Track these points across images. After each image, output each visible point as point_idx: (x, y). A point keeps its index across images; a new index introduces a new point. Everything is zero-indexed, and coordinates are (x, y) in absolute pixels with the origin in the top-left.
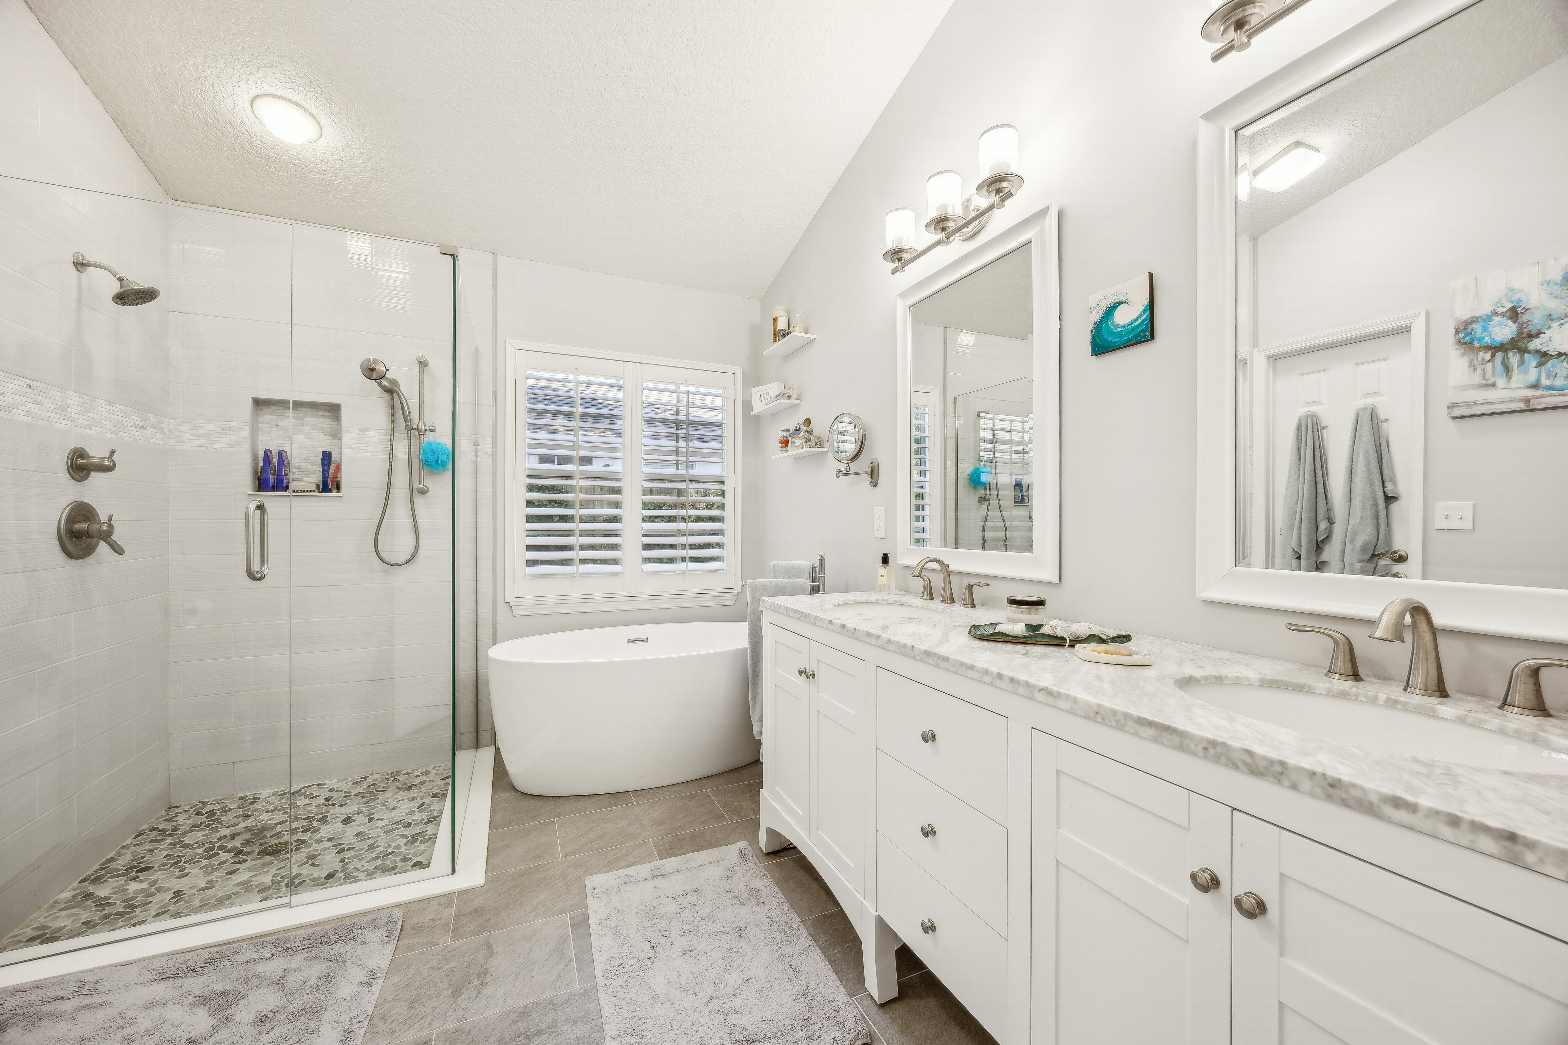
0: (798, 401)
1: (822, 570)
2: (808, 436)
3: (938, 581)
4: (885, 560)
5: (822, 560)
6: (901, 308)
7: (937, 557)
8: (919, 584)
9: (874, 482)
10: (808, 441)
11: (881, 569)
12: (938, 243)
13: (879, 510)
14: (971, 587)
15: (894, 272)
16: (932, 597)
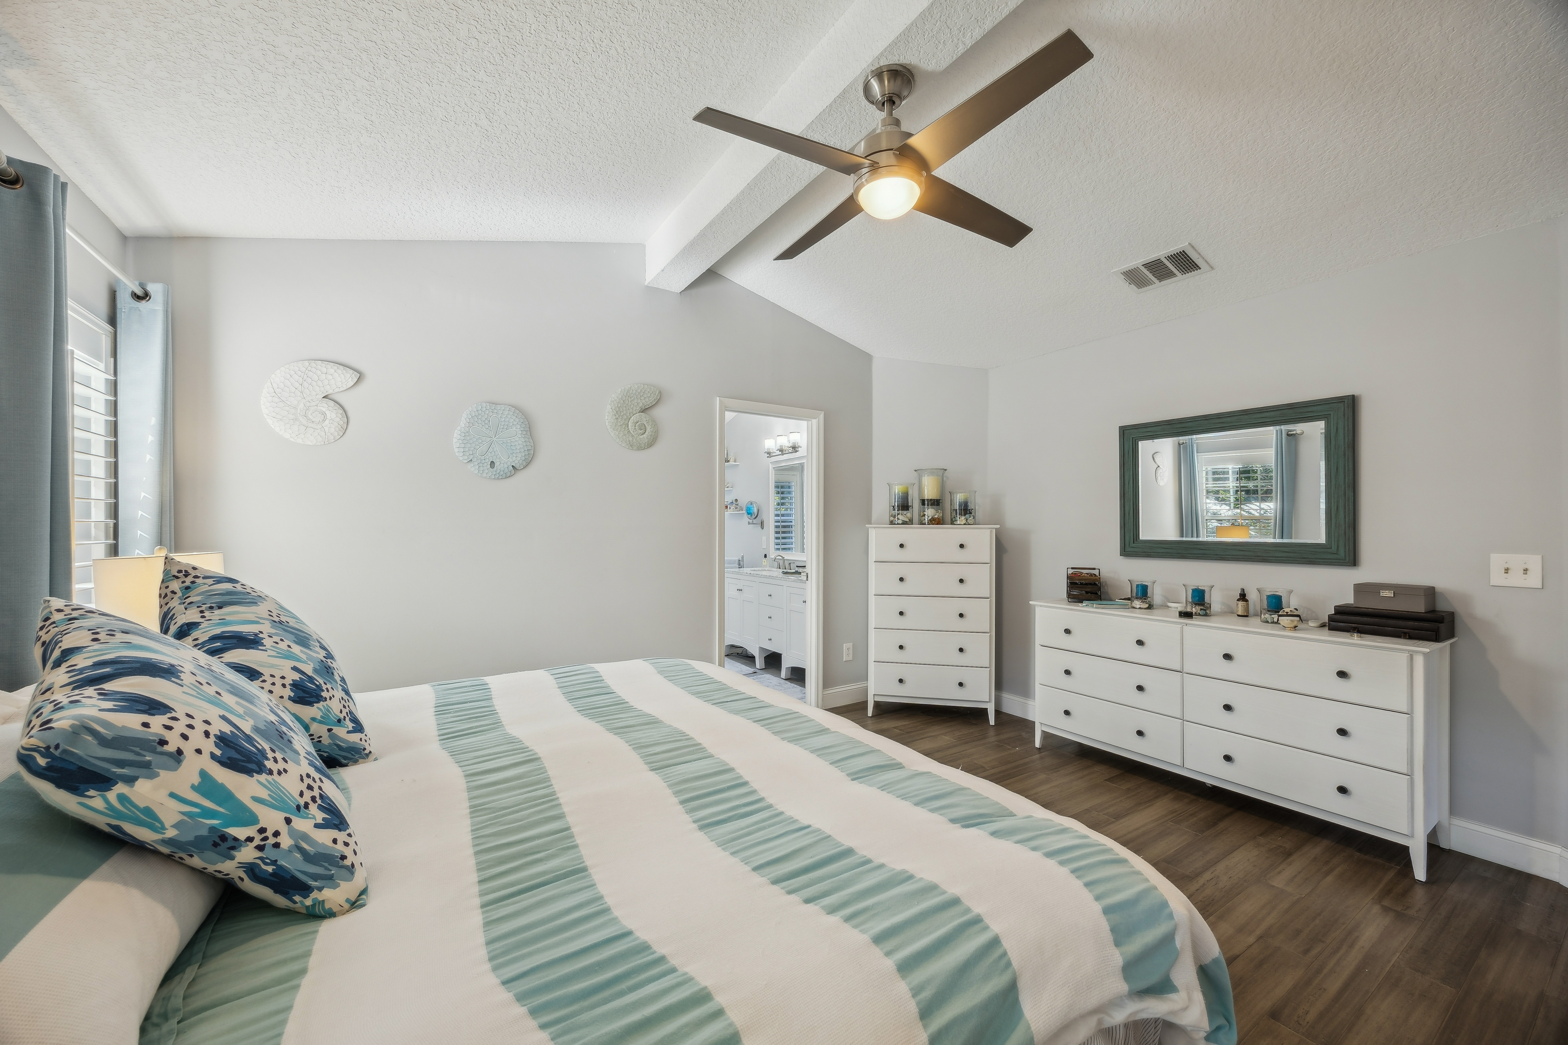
0: (732, 489)
1: (743, 561)
2: (737, 506)
3: (781, 562)
4: (765, 556)
5: (743, 557)
6: (771, 467)
7: (781, 555)
8: (776, 564)
9: (762, 527)
10: (736, 508)
11: (764, 560)
12: (780, 455)
13: (764, 538)
14: (790, 563)
15: (768, 457)
16: (780, 568)
